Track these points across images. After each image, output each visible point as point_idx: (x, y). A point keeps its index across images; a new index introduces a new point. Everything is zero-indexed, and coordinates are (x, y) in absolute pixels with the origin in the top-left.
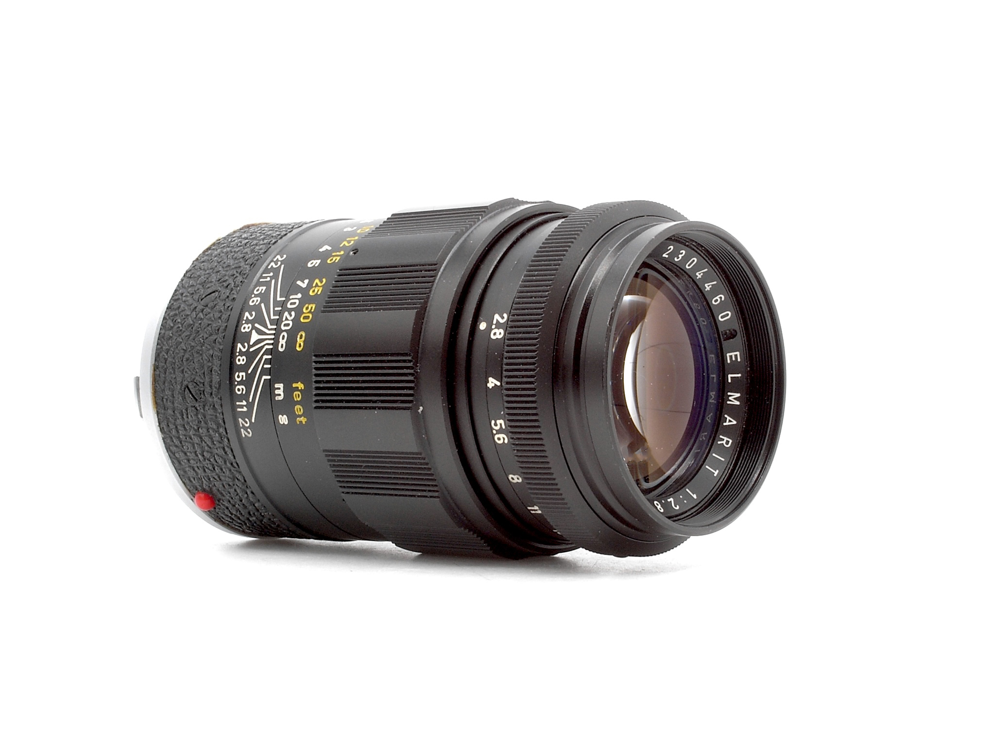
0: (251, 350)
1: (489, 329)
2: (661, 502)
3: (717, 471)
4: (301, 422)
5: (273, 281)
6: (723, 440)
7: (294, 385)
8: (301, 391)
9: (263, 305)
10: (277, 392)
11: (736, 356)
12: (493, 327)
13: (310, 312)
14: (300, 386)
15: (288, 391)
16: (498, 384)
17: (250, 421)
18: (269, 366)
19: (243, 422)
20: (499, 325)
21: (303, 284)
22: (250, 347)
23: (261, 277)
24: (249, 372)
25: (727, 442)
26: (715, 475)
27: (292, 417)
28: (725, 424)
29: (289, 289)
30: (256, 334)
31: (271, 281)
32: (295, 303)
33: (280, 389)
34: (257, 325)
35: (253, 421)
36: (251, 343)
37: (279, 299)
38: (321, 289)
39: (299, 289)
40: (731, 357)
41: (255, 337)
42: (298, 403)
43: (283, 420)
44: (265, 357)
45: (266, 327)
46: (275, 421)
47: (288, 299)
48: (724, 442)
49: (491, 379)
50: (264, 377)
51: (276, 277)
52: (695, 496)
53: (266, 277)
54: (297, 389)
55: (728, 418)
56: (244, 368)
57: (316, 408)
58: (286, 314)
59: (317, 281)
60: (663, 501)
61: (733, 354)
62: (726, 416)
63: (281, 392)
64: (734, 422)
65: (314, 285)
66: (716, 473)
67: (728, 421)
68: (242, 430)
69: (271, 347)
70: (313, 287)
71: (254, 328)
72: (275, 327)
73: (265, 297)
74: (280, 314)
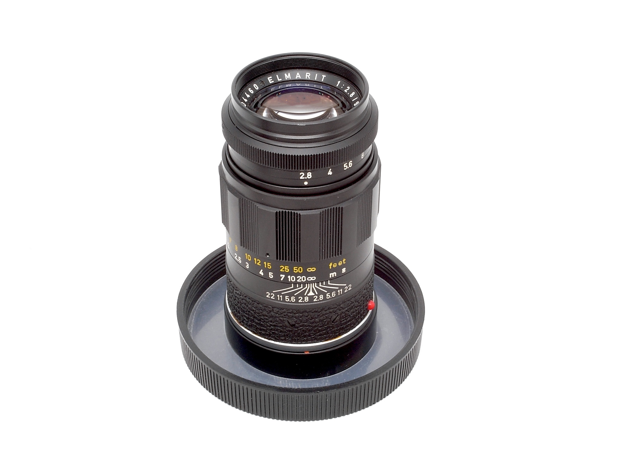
0: (317, 293)
1: (307, 180)
2: (350, 94)
3: (323, 76)
4: (345, 261)
5: (282, 293)
6: (307, 77)
7: (330, 268)
8: (333, 264)
9: (295, 294)
10: (333, 276)
11: (270, 79)
12: (306, 178)
13: (298, 269)
14: (331, 265)
15: (333, 270)
16: (330, 169)
17: (346, 286)
18: (324, 282)
19: (346, 290)
20: (306, 176)
21: (283, 276)
22: (315, 295)
23: (280, 300)
24: (326, 292)
25: (308, 75)
26: (325, 76)
27: (343, 266)
28: (300, 78)
29: (286, 283)
30: (310, 293)
31: (282, 295)
32: (293, 278)
33: (333, 275)
34: (305, 294)
35: (345, 285)
36: (314, 294)
37: (292, 287)
38: (286, 267)
39: (286, 278)
40: (271, 81)
41: (311, 294)
42: (338, 265)
43: (344, 270)
44: (320, 286)
45: (307, 289)
46: (345, 274)
47: (291, 282)
48: (308, 76)
49: (329, 174)
50: (329, 284)
51: (280, 293)
52: (339, 82)
53: (280, 298)
54: (332, 266)
55: (297, 77)
56: (325, 294)
57: (341, 254)
58: (298, 281)
59: (281, 270)
60: (348, 94)
61: (269, 80)
62: (296, 78)
63: (333, 274)
64: (298, 74)
65: (284, 271)
66: (324, 76)
67: (298, 77)
68: (349, 290)
69: (316, 284)
70: (285, 271)
71: (307, 295)
72: (306, 285)
73: (290, 295)
74: (300, 284)
